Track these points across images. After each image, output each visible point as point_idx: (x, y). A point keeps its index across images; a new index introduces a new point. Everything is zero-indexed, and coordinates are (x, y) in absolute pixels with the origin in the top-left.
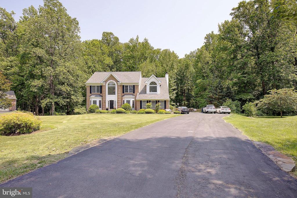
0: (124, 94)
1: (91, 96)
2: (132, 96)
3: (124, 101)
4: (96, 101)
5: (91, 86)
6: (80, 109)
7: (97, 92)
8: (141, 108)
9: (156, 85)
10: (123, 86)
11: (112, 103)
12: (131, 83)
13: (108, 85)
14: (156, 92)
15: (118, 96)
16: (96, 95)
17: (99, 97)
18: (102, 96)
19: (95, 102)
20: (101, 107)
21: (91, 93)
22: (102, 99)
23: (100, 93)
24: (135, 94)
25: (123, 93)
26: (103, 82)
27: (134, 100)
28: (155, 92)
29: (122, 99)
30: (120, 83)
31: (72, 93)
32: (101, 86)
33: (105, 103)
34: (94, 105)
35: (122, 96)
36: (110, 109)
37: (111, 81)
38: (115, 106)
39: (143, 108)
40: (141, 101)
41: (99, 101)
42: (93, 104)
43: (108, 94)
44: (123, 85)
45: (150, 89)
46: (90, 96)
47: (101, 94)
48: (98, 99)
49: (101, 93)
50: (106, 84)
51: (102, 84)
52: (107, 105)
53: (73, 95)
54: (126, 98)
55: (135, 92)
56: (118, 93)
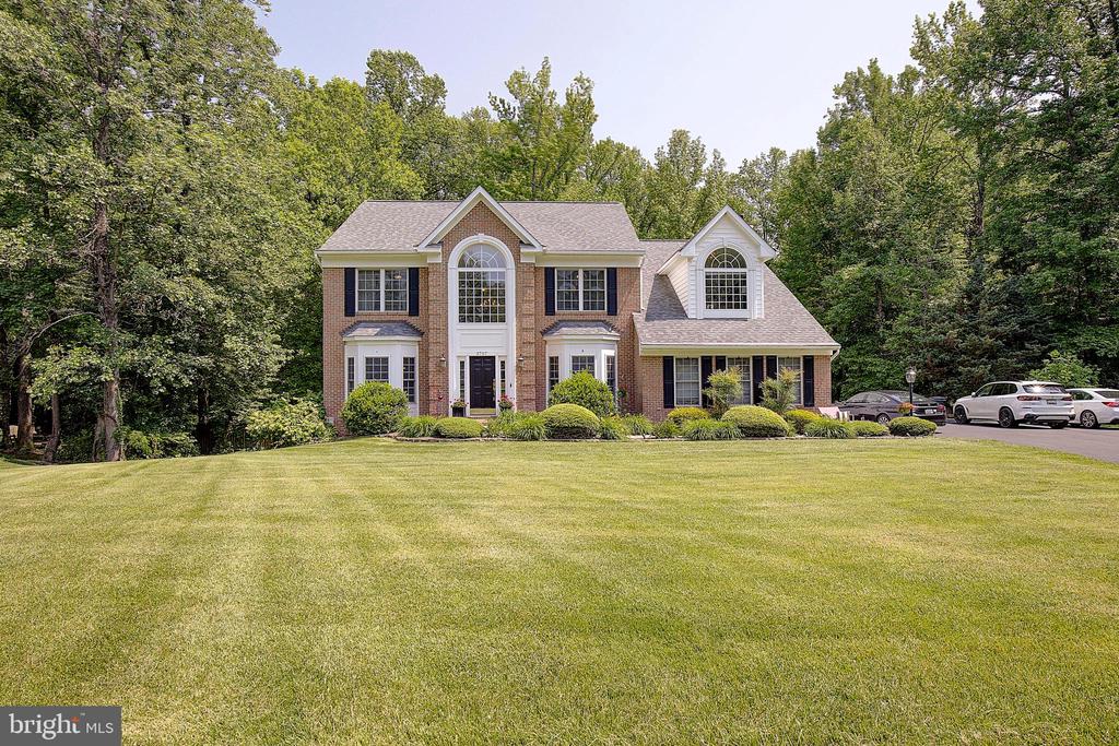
0: (552, 320)
1: (351, 328)
2: (604, 331)
3: (554, 360)
4: (385, 360)
5: (349, 273)
6: (284, 414)
7: (388, 307)
8: (669, 402)
9: (744, 266)
10: (549, 272)
11: (482, 371)
12: (595, 258)
13: (462, 264)
14: (745, 306)
15: (521, 330)
16: (387, 327)
17: (405, 334)
18: (421, 334)
19: (377, 368)
20: (412, 399)
21: (350, 311)
22: (424, 351)
23: (410, 314)
24: (620, 320)
25: (550, 311)
26: (431, 245)
27: (612, 353)
28: (737, 306)
29: (540, 353)
30: (538, 249)
31: (231, 319)
32: (414, 273)
33: (443, 370)
34: (374, 383)
35: (544, 333)
36: (473, 406)
37: (481, 238)
38: (503, 391)
39: (680, 402)
40: (668, 362)
41: (405, 360)
42: (369, 377)
43: (462, 320)
44: (546, 268)
45: (708, 291)
46: (343, 333)
47: (413, 320)
48: (397, 351)
49: (414, 311)
50: (446, 255)
51: (424, 256)
52: (456, 387)
54: (567, 345)
55: (619, 306)
56: (520, 315)
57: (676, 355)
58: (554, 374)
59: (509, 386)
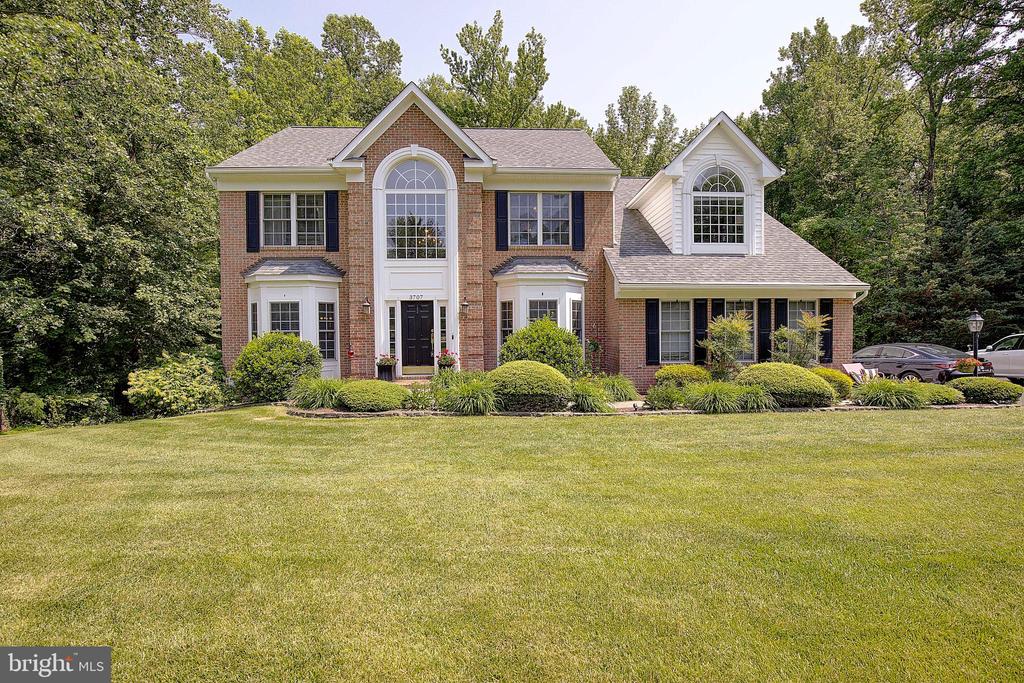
0: (505, 256)
1: (255, 267)
2: (569, 269)
3: (507, 307)
4: (295, 306)
5: (252, 198)
7: (300, 240)
8: (652, 358)
9: (740, 189)
10: (501, 198)
11: (417, 318)
12: (556, 177)
13: (389, 185)
14: (741, 240)
15: (465, 267)
16: (298, 265)
17: (319, 272)
18: (342, 274)
19: (286, 316)
20: (331, 355)
21: (253, 245)
22: (345, 295)
23: (329, 249)
24: (588, 257)
25: (501, 244)
26: (350, 158)
27: (578, 297)
28: (732, 240)
29: (489, 298)
30: (487, 164)
32: (332, 197)
33: (368, 318)
34: (280, 334)
35: (495, 272)
36: (405, 364)
37: (415, 150)
38: (444, 346)
39: (666, 358)
40: (652, 306)
41: (322, 306)
42: (274, 327)
43: (391, 255)
44: (497, 192)
45: (697, 219)
46: (245, 273)
47: (331, 257)
48: (310, 295)
49: (333, 246)
50: (370, 172)
51: (340, 174)
52: (384, 339)
53: (150, 279)
54: (522, 289)
55: (587, 240)
56: (464, 249)
57: (663, 298)
58: (507, 322)
59: (450, 338)
